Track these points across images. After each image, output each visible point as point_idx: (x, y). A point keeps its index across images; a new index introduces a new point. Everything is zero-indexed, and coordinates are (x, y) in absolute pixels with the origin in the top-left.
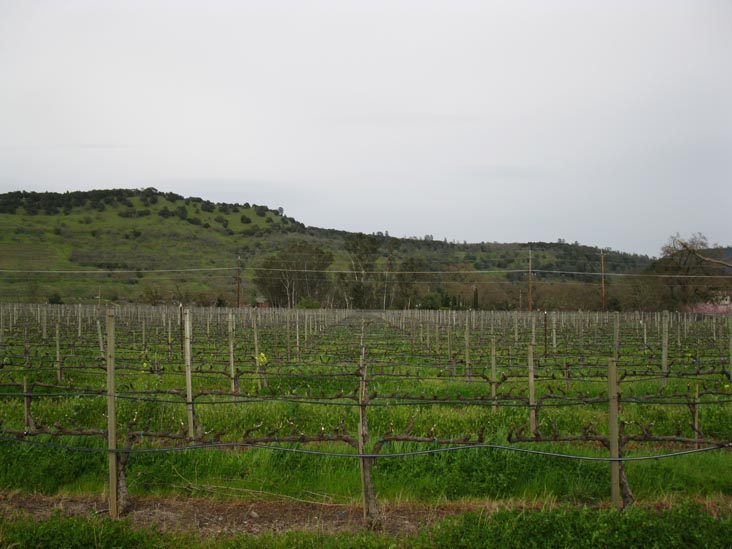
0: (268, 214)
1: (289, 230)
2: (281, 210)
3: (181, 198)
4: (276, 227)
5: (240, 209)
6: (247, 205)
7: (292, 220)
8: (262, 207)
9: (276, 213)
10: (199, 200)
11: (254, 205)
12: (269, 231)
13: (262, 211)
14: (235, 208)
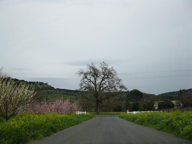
0: (43, 84)
1: (49, 89)
2: (47, 83)
3: (18, 80)
4: (45, 88)
5: (35, 83)
6: (37, 82)
7: (50, 86)
8: (42, 83)
9: (46, 84)
10: (23, 81)
11: (40, 82)
12: (42, 89)
13: (41, 84)
14: (34, 83)
